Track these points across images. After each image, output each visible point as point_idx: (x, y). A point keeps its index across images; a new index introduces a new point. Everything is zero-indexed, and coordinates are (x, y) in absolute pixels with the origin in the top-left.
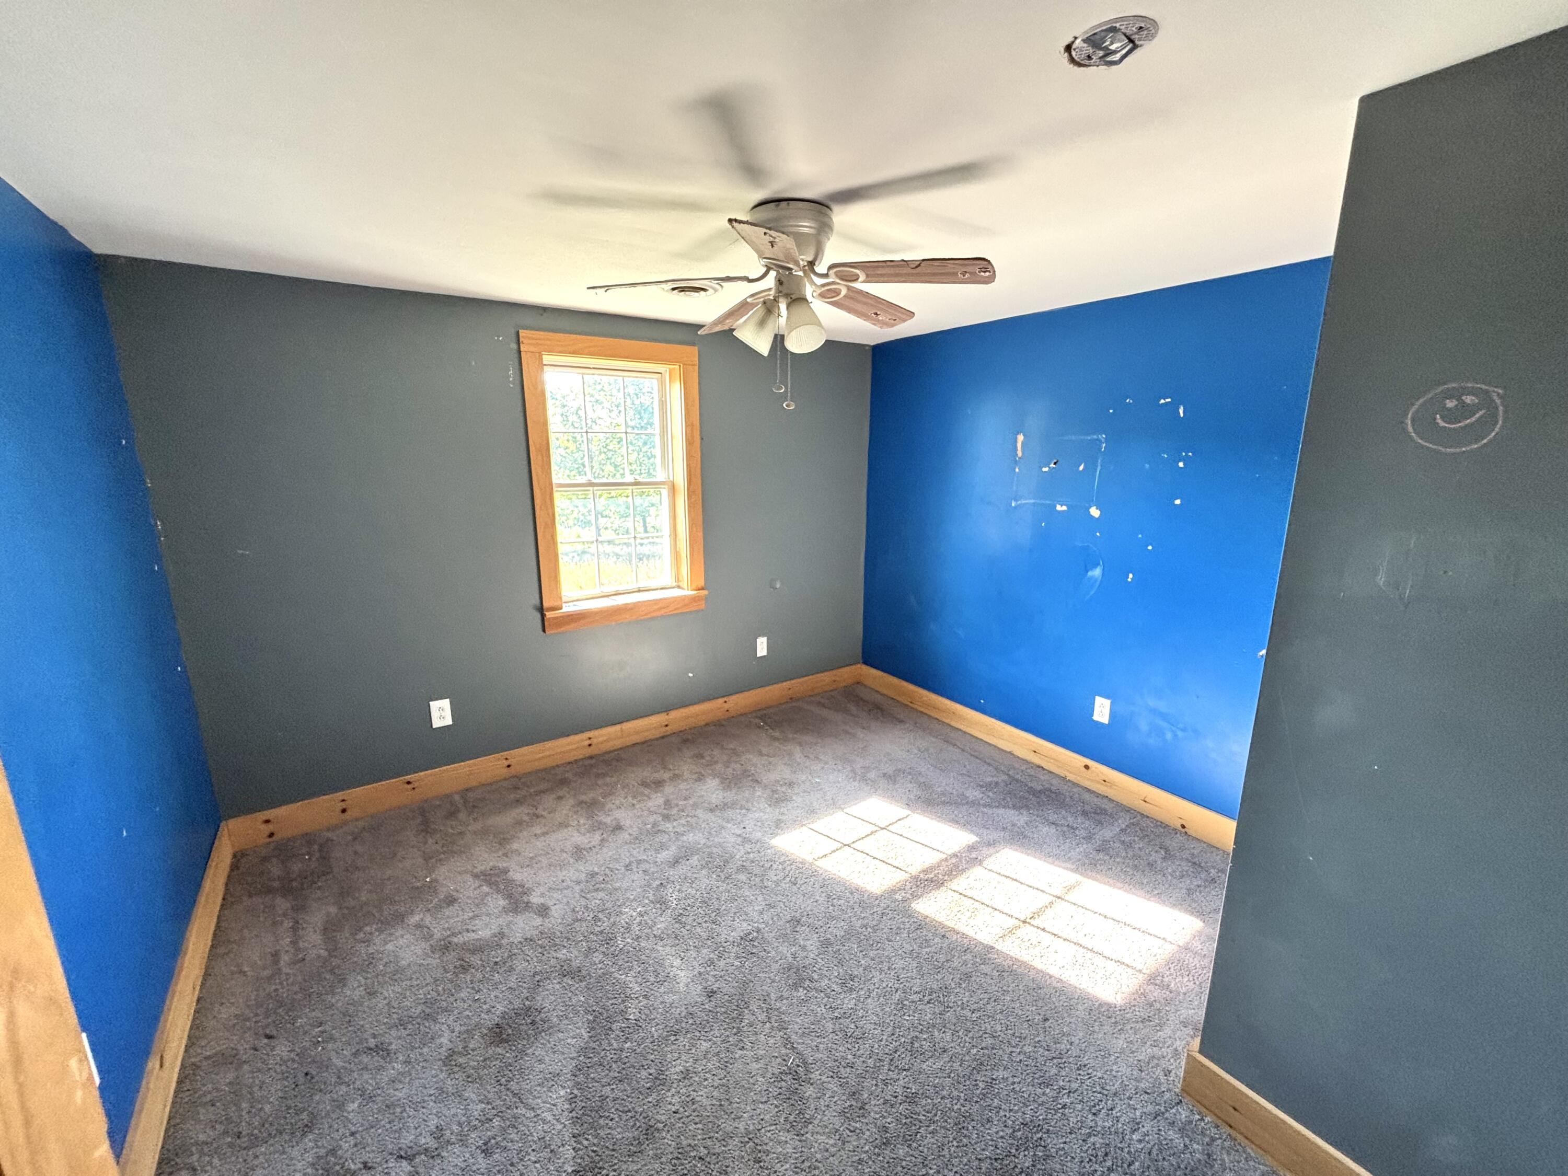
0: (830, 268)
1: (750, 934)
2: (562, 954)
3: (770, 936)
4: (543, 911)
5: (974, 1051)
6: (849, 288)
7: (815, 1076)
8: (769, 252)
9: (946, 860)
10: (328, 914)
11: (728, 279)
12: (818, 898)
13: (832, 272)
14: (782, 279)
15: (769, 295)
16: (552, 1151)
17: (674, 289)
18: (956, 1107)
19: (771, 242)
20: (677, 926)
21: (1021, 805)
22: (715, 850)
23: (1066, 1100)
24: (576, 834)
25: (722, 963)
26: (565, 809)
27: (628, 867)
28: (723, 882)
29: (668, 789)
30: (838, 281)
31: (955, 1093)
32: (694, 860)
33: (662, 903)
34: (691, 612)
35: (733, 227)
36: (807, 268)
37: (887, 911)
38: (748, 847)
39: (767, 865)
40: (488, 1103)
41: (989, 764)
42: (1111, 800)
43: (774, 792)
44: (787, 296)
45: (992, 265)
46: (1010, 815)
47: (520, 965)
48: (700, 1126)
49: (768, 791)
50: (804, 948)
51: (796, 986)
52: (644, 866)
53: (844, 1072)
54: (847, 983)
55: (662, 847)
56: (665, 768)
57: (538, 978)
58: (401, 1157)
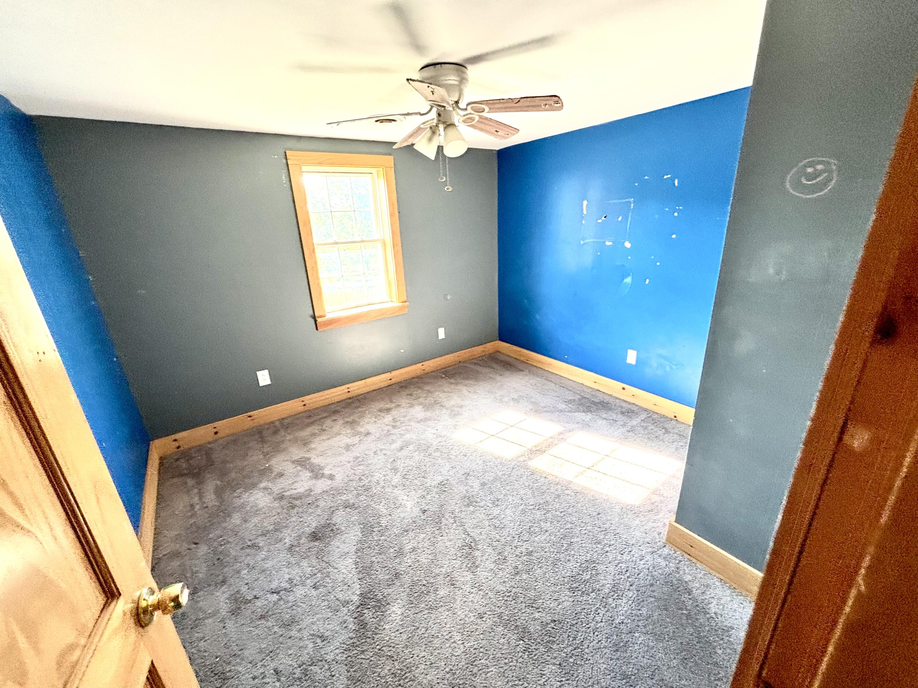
0: (468, 105)
1: (443, 482)
2: (344, 498)
3: (454, 483)
4: (331, 477)
5: (562, 530)
6: (480, 117)
7: (480, 547)
8: (432, 97)
9: (546, 440)
10: (217, 485)
11: (408, 114)
12: (478, 462)
13: (469, 107)
14: (440, 113)
15: (432, 123)
16: (349, 586)
17: (377, 121)
18: (552, 556)
19: (432, 92)
20: (404, 480)
21: (588, 410)
22: (421, 442)
23: (607, 549)
24: (345, 438)
25: (429, 497)
26: (338, 426)
27: (375, 453)
28: (427, 457)
29: (394, 413)
30: (473, 112)
31: (552, 550)
32: (411, 447)
33: (395, 470)
34: (400, 315)
35: (409, 83)
36: (454, 105)
37: (515, 467)
38: (440, 439)
39: (451, 448)
40: (313, 567)
41: (570, 390)
42: (636, 405)
43: (452, 411)
44: (444, 123)
45: (561, 100)
46: (581, 416)
47: (322, 503)
48: (423, 571)
49: (449, 411)
50: (472, 487)
51: (468, 505)
52: (384, 452)
53: (495, 544)
54: (496, 503)
55: (393, 441)
56: (391, 402)
57: (332, 509)
58: (273, 592)
